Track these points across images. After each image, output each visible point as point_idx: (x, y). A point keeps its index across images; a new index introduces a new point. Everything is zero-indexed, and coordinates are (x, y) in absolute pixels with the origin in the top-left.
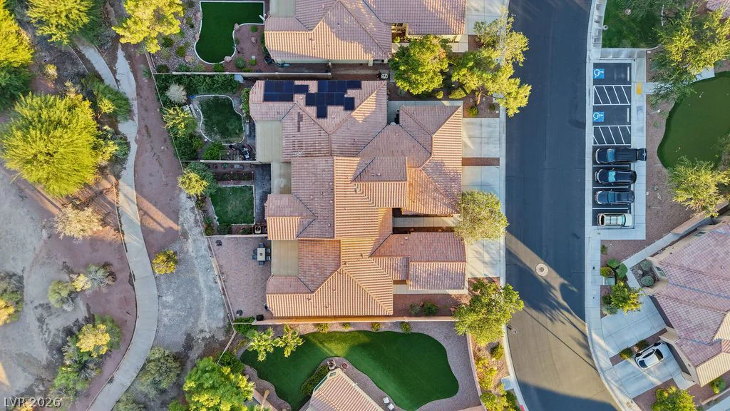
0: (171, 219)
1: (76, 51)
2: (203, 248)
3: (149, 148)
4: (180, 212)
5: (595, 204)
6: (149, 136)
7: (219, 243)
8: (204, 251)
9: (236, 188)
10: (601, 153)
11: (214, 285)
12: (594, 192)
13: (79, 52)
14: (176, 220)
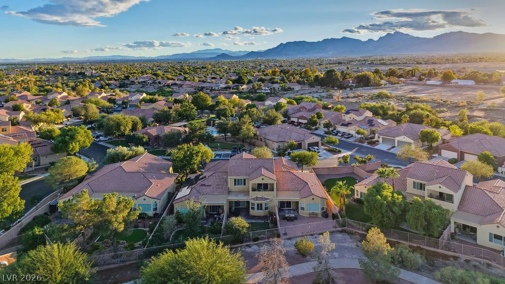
7: (285, 234)
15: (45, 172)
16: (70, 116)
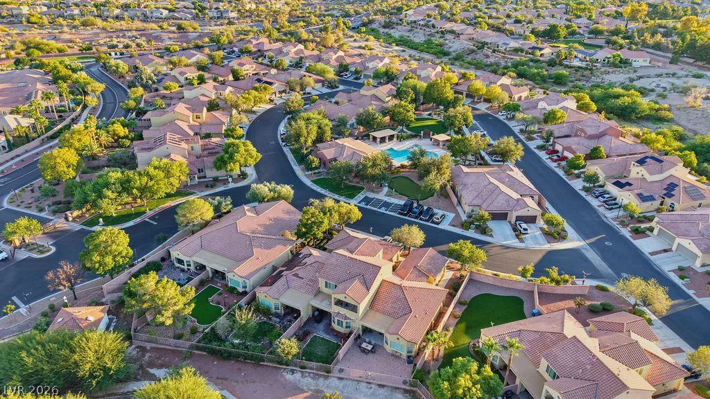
0: (300, 394)
1: (119, 395)
2: (337, 383)
3: (235, 384)
4: (299, 386)
5: (427, 221)
6: (226, 379)
7: (341, 371)
8: (341, 384)
9: (308, 344)
10: (400, 213)
11: (372, 390)
12: (421, 219)
13: (123, 394)
14: (303, 391)
15: (205, 189)
16: (284, 91)
